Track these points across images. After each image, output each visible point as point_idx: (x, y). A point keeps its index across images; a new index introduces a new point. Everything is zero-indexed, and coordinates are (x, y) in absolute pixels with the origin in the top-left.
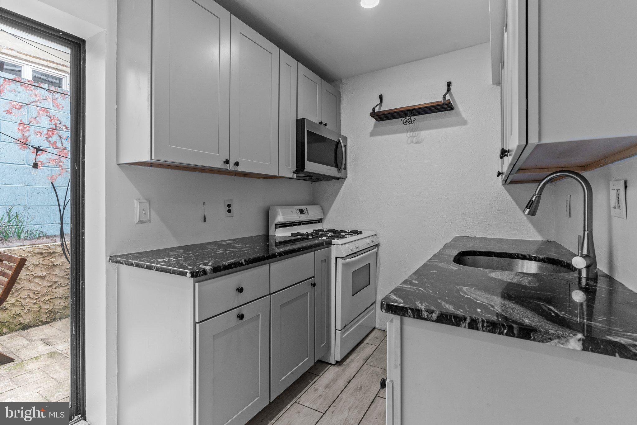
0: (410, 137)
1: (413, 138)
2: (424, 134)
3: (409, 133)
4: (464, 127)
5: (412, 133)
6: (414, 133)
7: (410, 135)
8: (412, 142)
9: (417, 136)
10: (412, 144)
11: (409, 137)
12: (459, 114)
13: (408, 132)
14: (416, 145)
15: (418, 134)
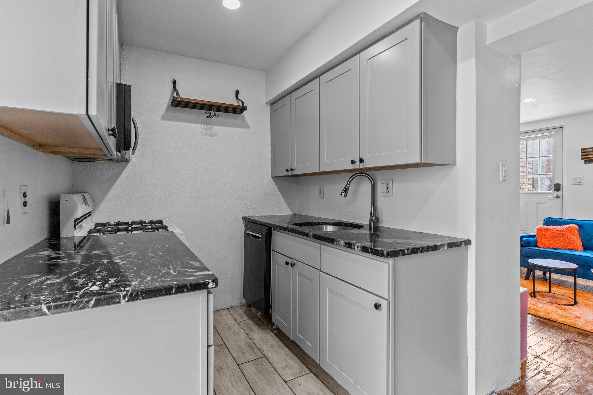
0: (205, 129)
1: (207, 130)
2: (217, 129)
3: (203, 126)
4: (247, 130)
5: (206, 126)
6: (208, 126)
7: (204, 127)
8: (206, 134)
9: (211, 129)
10: (206, 136)
11: (203, 129)
12: (244, 119)
13: (202, 124)
14: (210, 137)
15: (212, 127)
